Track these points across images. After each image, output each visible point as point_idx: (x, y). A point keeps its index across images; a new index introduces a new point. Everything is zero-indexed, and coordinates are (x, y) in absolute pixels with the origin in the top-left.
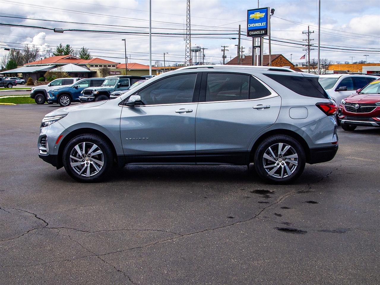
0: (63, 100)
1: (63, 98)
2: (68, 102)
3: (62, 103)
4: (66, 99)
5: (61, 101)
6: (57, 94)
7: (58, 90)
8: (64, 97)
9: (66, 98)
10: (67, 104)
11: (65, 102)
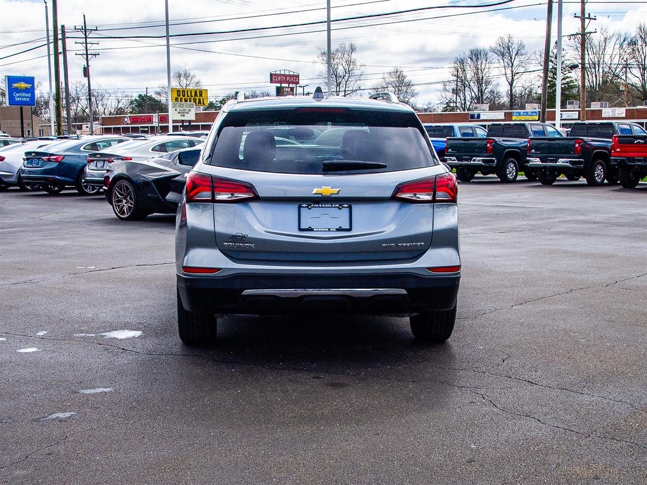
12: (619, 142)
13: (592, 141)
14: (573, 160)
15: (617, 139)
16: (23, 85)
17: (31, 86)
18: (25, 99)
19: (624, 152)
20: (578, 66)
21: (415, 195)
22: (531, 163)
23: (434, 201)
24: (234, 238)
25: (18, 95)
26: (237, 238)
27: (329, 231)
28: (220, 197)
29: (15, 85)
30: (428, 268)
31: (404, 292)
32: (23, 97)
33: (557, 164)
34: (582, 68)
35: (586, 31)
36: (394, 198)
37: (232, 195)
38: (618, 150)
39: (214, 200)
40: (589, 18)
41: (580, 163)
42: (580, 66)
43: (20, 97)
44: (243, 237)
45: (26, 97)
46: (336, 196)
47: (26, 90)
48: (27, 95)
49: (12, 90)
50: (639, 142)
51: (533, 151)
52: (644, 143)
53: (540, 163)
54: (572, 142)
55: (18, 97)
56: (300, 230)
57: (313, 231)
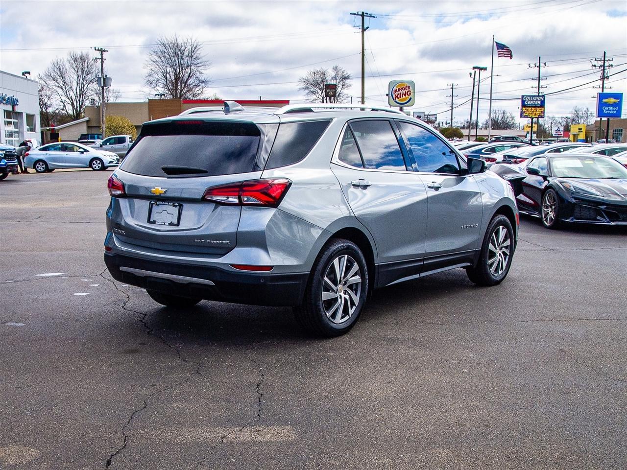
16: (612, 100)
17: (619, 101)
18: (612, 112)
21: (228, 198)
23: (241, 204)
25: (606, 108)
27: (165, 225)
29: (605, 100)
30: (232, 265)
31: (212, 283)
32: (610, 110)
36: (203, 200)
43: (608, 110)
45: (613, 110)
46: (164, 195)
47: (615, 105)
48: (614, 109)
49: (601, 105)
55: (606, 110)
56: (149, 222)
57: (155, 223)
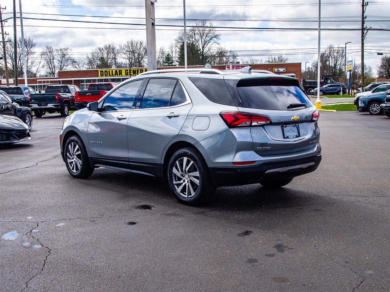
0: (373, 108)
1: (373, 105)
2: (378, 110)
3: (372, 110)
4: (377, 107)
5: (371, 109)
6: (367, 101)
7: (369, 96)
8: (375, 105)
9: (377, 105)
10: (377, 112)
11: (375, 110)
12: (79, 94)
13: (63, 95)
14: (56, 104)
15: (77, 93)
19: (82, 99)
20: (3, 58)
22: (32, 107)
24: (262, 145)
26: (264, 144)
27: (294, 137)
28: (253, 124)
30: (318, 152)
31: (314, 163)
33: (47, 106)
34: (5, 59)
35: (5, 40)
37: (257, 122)
38: (78, 98)
39: (251, 126)
40: (6, 34)
41: (59, 105)
42: (4, 58)
44: (266, 143)
50: (89, 94)
51: (33, 101)
52: (91, 95)
53: (38, 107)
54: (54, 95)
56: (284, 138)
57: (289, 138)
